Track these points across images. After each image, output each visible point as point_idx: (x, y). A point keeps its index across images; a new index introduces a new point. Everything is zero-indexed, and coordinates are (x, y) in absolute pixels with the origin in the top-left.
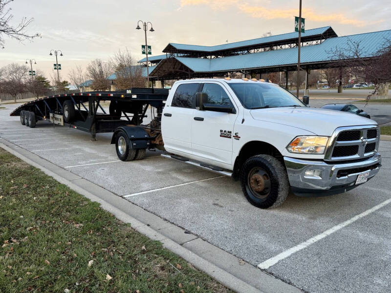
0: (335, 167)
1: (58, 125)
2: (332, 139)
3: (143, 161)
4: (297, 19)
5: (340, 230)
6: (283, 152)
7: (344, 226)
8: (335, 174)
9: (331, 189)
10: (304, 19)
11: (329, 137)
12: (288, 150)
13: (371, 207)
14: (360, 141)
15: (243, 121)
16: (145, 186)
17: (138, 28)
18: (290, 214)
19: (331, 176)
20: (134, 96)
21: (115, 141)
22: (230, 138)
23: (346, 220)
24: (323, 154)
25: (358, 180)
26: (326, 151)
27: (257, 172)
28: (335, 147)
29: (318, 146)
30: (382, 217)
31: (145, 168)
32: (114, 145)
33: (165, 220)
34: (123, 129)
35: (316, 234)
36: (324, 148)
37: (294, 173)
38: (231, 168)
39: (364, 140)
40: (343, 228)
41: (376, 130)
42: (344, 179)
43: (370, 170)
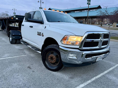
0: (84, 53)
2: (84, 37)
7: (86, 84)
8: (84, 56)
9: (82, 63)
11: (82, 36)
12: (61, 43)
14: (99, 40)
15: (45, 27)
17: (38, 2)
18: (62, 74)
19: (82, 56)
22: (40, 35)
23: (88, 80)
24: (79, 45)
25: (97, 60)
26: (80, 43)
28: (85, 42)
29: (77, 41)
30: (107, 78)
37: (64, 54)
39: (102, 39)
41: (108, 35)
42: (89, 59)
43: (104, 54)
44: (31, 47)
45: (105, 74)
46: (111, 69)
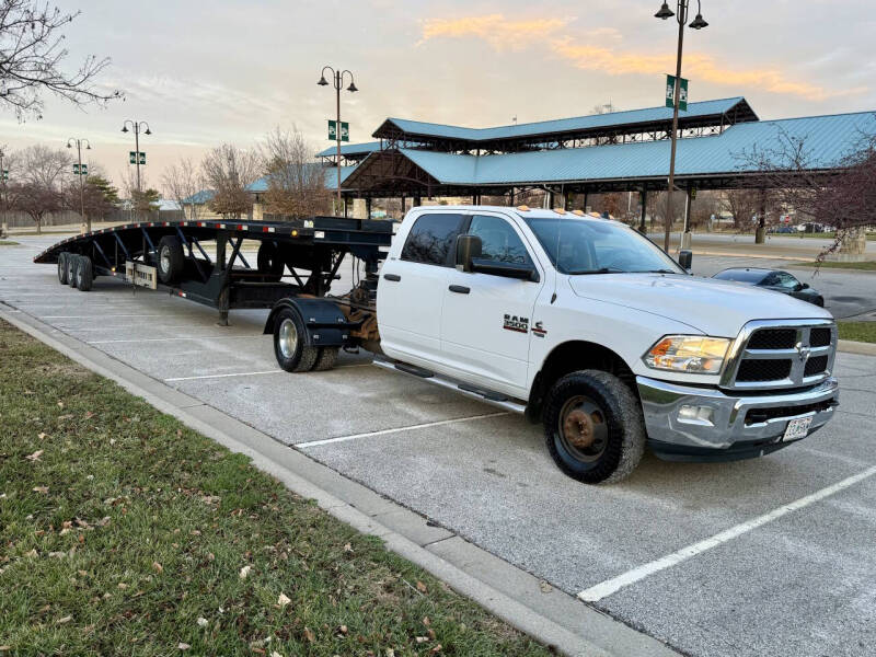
0: (741, 403)
1: (145, 289)
2: (737, 345)
3: (332, 375)
4: (671, 80)
5: (748, 534)
6: (637, 366)
7: (755, 525)
8: (741, 416)
9: (733, 446)
10: (687, 81)
11: (731, 339)
12: (646, 364)
13: (815, 490)
14: (795, 351)
15: (554, 297)
16: (339, 425)
17: (323, 82)
18: (646, 497)
19: (731, 422)
20: (320, 235)
21: (272, 328)
22: (526, 332)
23: (762, 514)
24: (718, 374)
25: (787, 432)
26: (724, 367)
27: (579, 405)
28: (743, 361)
29: (706, 356)
30: (836, 510)
31: (336, 390)
32: (271, 337)
33: (386, 497)
34: (292, 304)
35: (698, 538)
36: (721, 361)
37: (656, 412)
38: (525, 395)
39: (804, 349)
40: (754, 529)
41: (829, 329)
42: (760, 428)
43: (813, 413)
44: (455, 387)
45: (825, 498)
46: (849, 482)
